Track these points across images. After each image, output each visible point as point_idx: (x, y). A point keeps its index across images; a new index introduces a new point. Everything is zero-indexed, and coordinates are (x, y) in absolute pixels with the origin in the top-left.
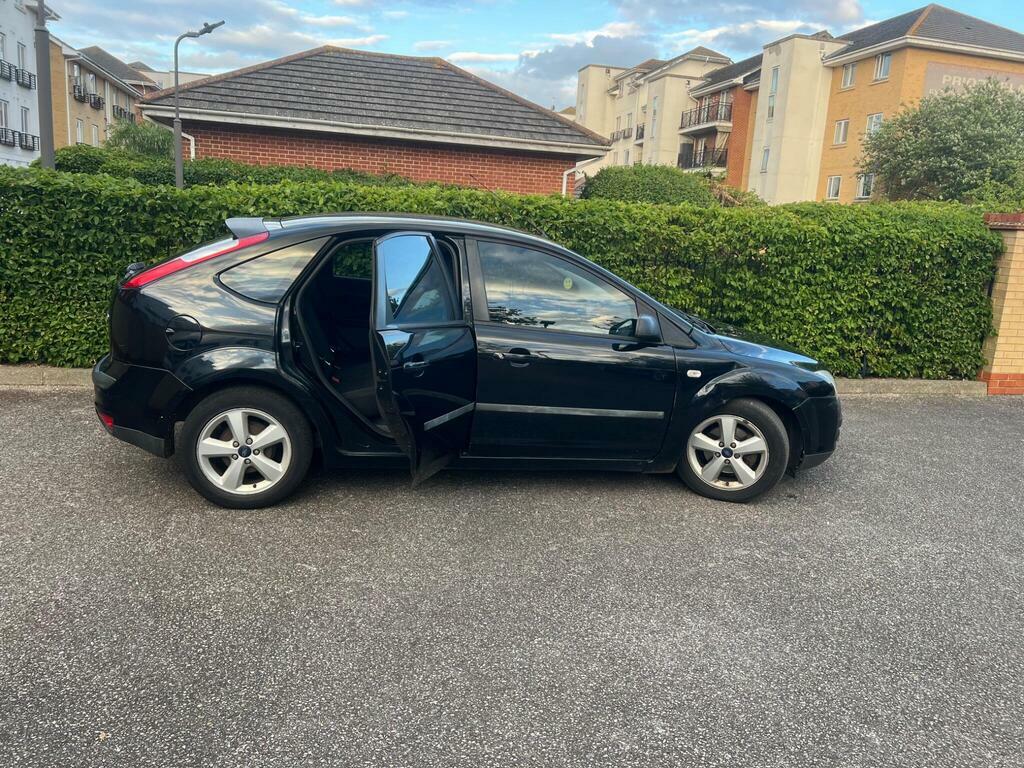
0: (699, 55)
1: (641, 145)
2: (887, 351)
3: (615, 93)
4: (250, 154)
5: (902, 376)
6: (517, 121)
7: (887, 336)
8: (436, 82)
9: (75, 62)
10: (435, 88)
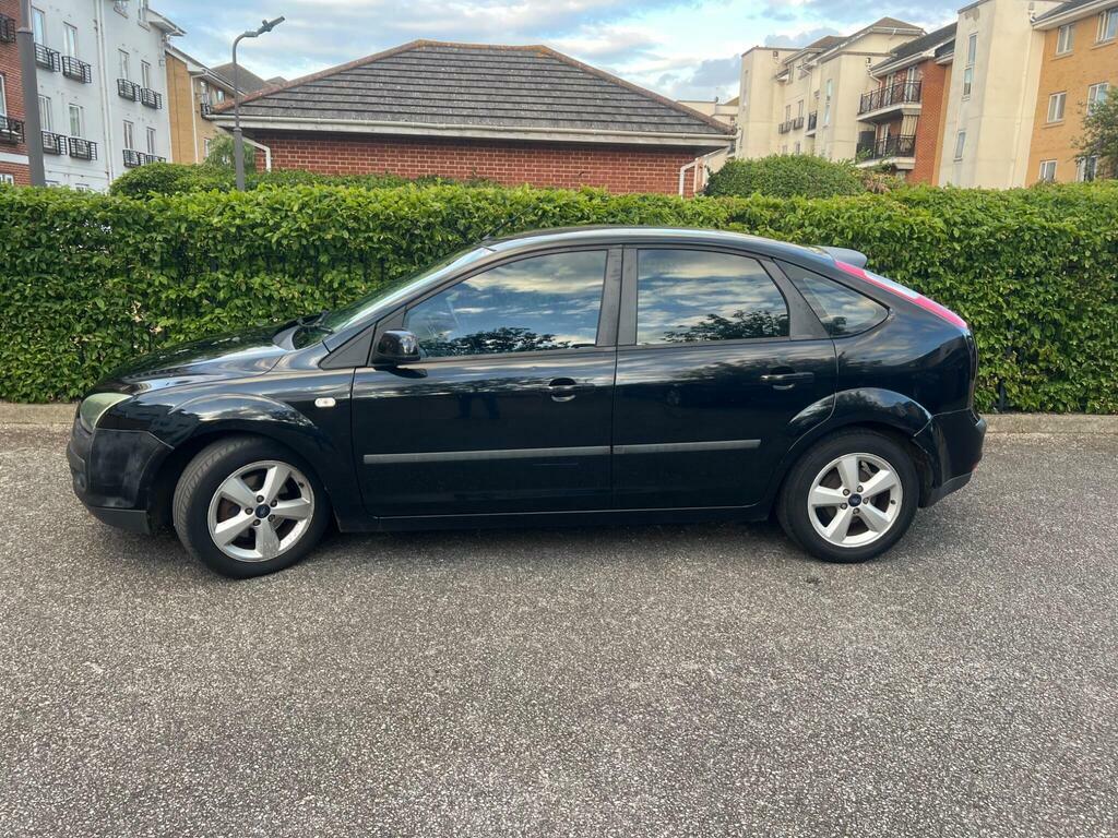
0: (884, 28)
1: (813, 136)
2: (1034, 378)
3: (783, 78)
4: (329, 163)
5: (1055, 410)
6: (624, 111)
7: (1034, 359)
8: (537, 73)
9: (202, 79)
10: (534, 79)
